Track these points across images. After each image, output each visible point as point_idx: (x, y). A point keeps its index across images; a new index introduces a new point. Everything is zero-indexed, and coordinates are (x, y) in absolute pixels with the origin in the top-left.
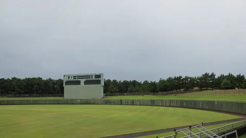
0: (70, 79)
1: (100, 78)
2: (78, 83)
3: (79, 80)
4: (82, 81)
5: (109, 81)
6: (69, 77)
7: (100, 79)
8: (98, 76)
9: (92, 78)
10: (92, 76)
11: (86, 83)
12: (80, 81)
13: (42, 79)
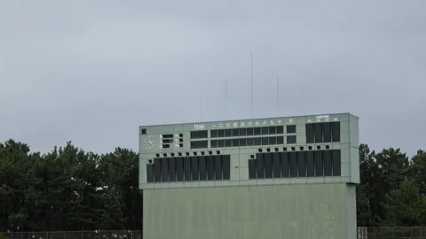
0: (175, 147)
1: (337, 139)
2: (217, 168)
3: (224, 151)
4: (240, 158)
5: (394, 157)
6: (167, 139)
7: (334, 146)
8: (327, 130)
9: (292, 140)
10: (292, 129)
11: (262, 167)
12: (225, 160)
13: (25, 148)
